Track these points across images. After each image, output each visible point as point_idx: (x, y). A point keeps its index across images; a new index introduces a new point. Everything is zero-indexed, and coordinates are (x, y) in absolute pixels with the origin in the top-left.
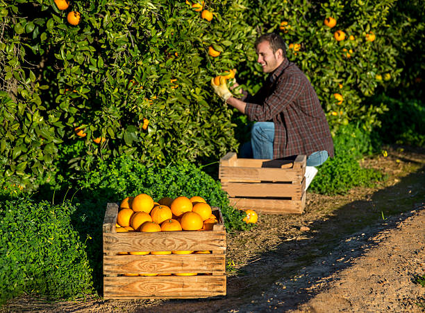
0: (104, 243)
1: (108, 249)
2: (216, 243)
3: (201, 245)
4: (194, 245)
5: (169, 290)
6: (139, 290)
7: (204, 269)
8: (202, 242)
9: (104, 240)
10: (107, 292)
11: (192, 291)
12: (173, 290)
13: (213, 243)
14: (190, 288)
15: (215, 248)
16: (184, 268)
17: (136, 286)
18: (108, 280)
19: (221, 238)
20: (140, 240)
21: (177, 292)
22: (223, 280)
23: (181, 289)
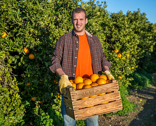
0: (71, 96)
1: (73, 98)
2: (115, 87)
3: (110, 89)
4: (107, 90)
5: (101, 111)
6: (89, 113)
7: (113, 99)
8: (110, 88)
9: (71, 95)
10: (76, 117)
11: (110, 109)
12: (102, 110)
13: (114, 88)
14: (109, 108)
15: (115, 89)
16: (105, 100)
17: (88, 112)
18: (76, 112)
19: (116, 85)
20: (86, 92)
21: (104, 111)
22: (120, 102)
23: (105, 109)
